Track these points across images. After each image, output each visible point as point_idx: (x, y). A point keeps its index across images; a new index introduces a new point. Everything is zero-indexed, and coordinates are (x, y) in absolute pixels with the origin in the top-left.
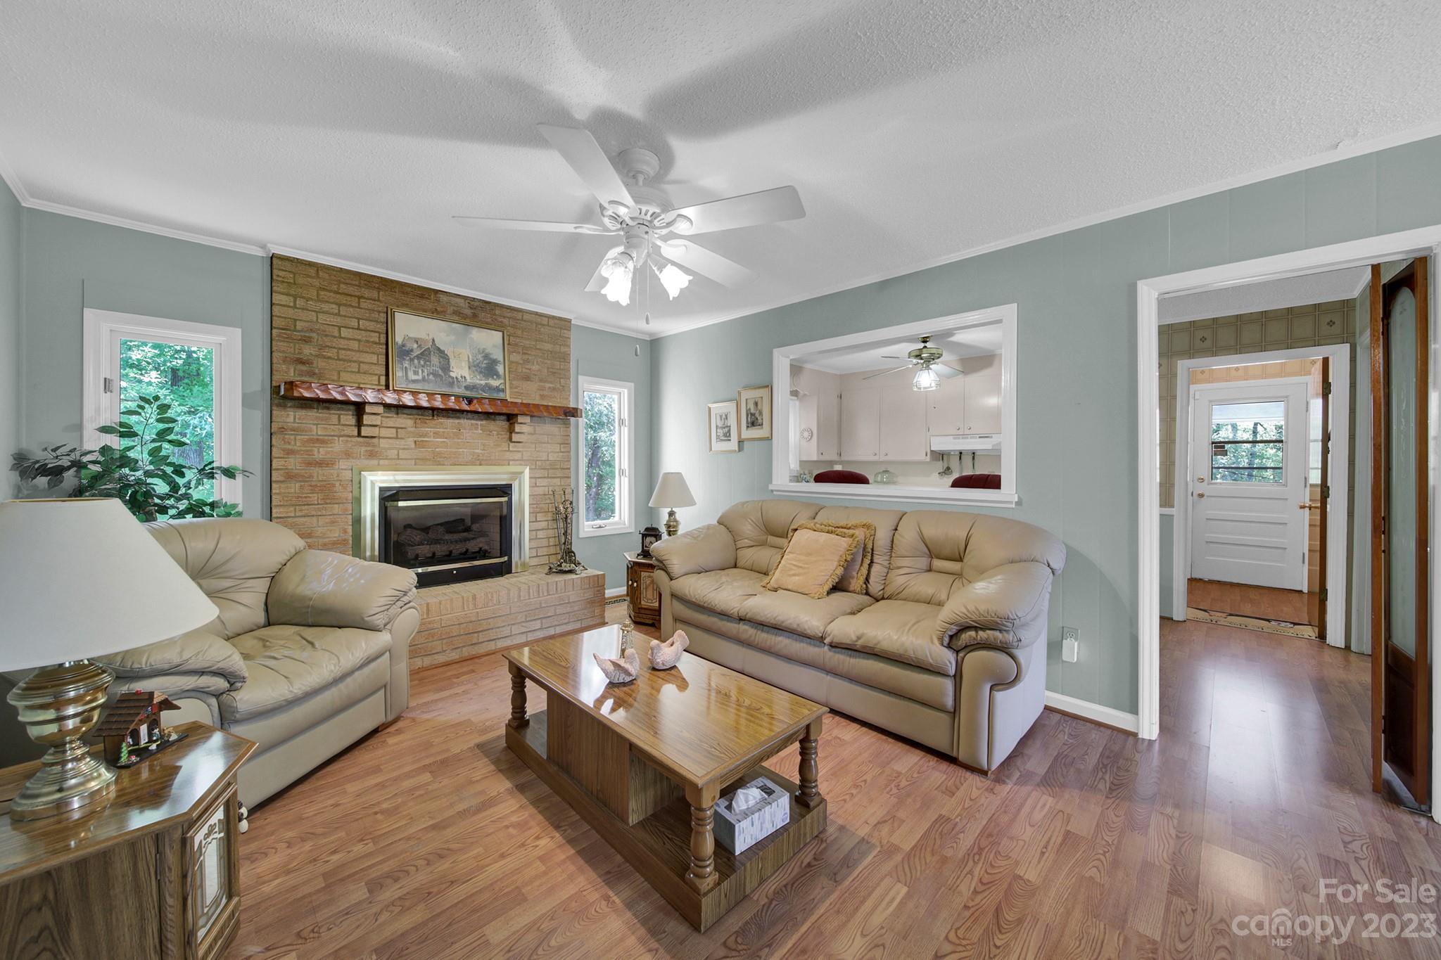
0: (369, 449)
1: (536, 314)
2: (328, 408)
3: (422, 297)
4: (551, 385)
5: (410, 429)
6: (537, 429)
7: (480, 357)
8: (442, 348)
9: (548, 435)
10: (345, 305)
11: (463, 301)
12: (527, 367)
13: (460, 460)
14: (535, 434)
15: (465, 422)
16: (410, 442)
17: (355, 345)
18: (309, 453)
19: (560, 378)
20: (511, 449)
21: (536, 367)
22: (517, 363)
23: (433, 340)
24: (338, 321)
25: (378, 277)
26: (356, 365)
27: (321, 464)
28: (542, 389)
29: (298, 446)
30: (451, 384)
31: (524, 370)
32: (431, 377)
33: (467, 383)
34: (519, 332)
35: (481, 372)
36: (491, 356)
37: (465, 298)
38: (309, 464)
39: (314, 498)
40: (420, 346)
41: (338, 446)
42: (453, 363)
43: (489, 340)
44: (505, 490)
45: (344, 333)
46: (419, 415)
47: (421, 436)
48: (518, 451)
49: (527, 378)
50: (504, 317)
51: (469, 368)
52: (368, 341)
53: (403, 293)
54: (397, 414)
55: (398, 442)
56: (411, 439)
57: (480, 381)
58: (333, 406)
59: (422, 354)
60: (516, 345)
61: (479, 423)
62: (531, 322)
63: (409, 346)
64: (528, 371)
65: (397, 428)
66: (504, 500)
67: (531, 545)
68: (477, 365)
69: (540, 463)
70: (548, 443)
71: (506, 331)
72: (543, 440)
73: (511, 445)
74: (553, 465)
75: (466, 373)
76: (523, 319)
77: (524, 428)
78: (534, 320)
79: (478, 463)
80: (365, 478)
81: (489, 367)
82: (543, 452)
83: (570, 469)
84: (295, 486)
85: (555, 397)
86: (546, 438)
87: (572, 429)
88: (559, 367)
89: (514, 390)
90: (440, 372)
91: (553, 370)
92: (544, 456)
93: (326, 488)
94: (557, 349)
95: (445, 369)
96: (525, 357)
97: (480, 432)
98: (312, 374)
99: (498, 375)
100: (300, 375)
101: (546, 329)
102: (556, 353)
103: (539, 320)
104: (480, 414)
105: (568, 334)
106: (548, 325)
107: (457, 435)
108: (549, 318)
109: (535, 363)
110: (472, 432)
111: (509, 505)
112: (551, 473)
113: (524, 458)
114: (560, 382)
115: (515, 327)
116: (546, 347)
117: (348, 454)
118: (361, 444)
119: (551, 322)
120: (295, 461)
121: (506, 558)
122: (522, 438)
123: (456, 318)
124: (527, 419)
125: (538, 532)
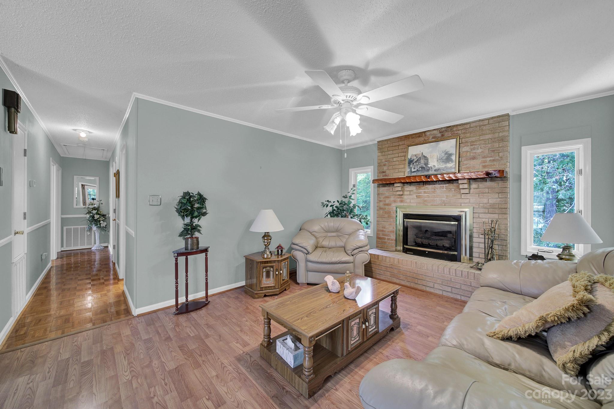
0: (401, 199)
1: (480, 121)
2: (390, 186)
3: (419, 137)
4: (491, 159)
5: (414, 191)
7: (443, 155)
8: (426, 156)
9: (488, 188)
10: (394, 150)
11: (437, 131)
12: (474, 152)
13: (435, 203)
14: (478, 188)
15: (437, 186)
16: (414, 196)
17: (397, 163)
18: (385, 201)
19: (499, 153)
20: (462, 197)
21: (480, 151)
22: (467, 152)
23: (422, 153)
24: (393, 156)
25: (404, 136)
27: (388, 205)
28: (484, 162)
29: (382, 199)
30: (428, 170)
31: (471, 154)
32: (420, 169)
33: (436, 168)
34: (468, 135)
35: (443, 162)
36: (449, 153)
37: (437, 129)
38: (385, 205)
39: (386, 215)
40: (417, 157)
41: (392, 199)
42: (429, 161)
43: (449, 145)
44: (458, 219)
45: (395, 159)
46: (418, 185)
47: (418, 194)
48: (467, 198)
49: (474, 158)
50: (458, 130)
51: (437, 161)
52: (401, 160)
53: (412, 138)
54: (410, 185)
55: (410, 196)
56: (415, 195)
57: (442, 166)
58: (391, 185)
59: (417, 160)
60: (467, 142)
61: (444, 185)
62: (476, 127)
63: (413, 158)
64: (475, 154)
65: (410, 191)
66: (457, 223)
67: (474, 250)
68: (441, 159)
69: (482, 205)
70: (488, 193)
71: (458, 137)
72: (484, 192)
73: (463, 195)
74: (493, 206)
75: (435, 164)
76: (470, 127)
77: (466, 186)
78: (478, 125)
79: (444, 204)
80: (398, 209)
81: (448, 158)
82: (485, 198)
83: (507, 208)
84: (381, 211)
85: (494, 165)
86: (487, 190)
87: (511, 183)
88: (498, 146)
89: (464, 167)
90: (424, 166)
91: (493, 149)
92: (485, 201)
93: (389, 213)
94: (496, 135)
95: (426, 164)
96: (472, 147)
97: (445, 190)
98: (386, 175)
99: (452, 161)
100: (383, 177)
101: (487, 127)
102: (495, 138)
103: (481, 123)
104: (444, 181)
105: (507, 123)
106: (489, 124)
107: (434, 192)
108: (488, 119)
109: (479, 149)
110: (441, 190)
111: (459, 226)
112: (491, 210)
113: (471, 202)
114: (499, 155)
115: (464, 133)
116: (487, 137)
117: (395, 201)
118: (399, 198)
119: (491, 121)
120: (381, 204)
121: (456, 253)
122: (467, 191)
123: (434, 140)
124: (465, 181)
125: (480, 244)
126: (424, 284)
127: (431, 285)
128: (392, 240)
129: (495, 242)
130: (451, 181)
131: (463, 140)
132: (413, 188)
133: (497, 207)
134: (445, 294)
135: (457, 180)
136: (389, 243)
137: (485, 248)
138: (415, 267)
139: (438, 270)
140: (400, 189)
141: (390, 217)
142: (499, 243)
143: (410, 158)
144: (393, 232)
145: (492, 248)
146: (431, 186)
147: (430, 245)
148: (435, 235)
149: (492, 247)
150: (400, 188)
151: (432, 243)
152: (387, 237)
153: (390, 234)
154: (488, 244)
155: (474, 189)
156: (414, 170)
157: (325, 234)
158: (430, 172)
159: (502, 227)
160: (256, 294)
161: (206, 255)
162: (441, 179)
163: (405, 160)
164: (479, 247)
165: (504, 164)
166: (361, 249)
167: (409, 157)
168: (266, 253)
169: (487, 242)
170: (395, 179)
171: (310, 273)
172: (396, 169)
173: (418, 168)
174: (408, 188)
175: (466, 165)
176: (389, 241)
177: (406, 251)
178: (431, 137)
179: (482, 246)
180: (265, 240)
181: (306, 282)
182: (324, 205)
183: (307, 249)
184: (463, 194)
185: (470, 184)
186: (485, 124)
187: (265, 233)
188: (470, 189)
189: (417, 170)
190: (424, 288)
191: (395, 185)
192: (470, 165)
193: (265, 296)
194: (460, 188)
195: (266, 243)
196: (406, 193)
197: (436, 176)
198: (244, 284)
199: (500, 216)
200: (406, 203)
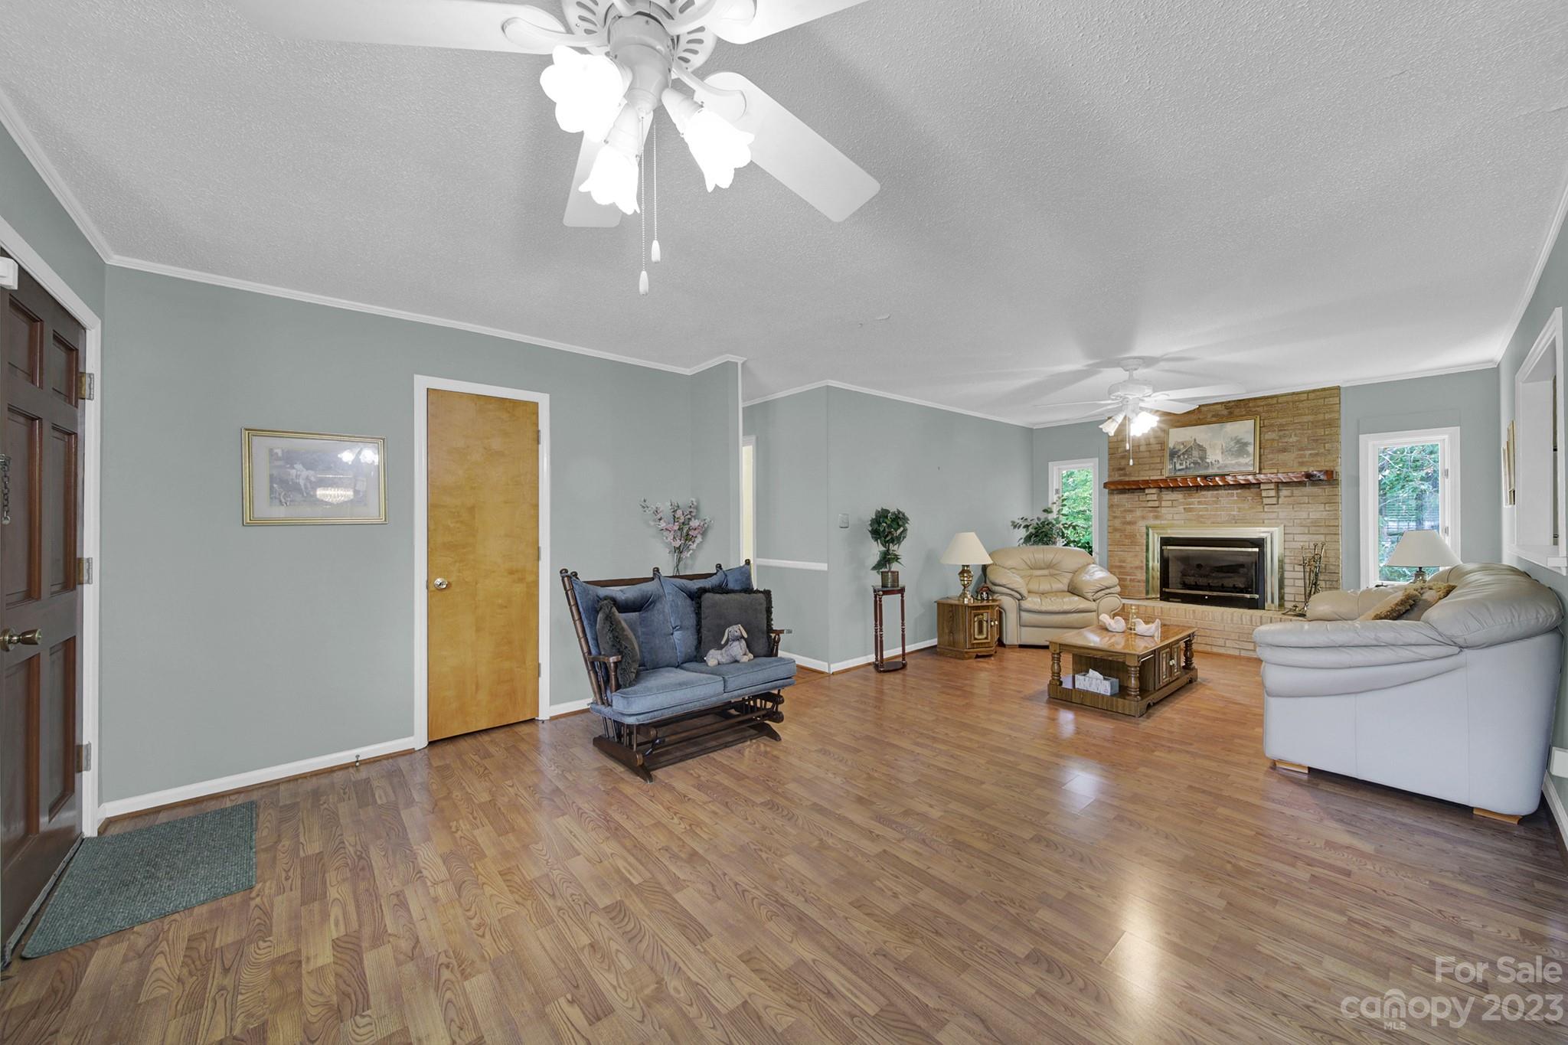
0: (1156, 514)
1: (1293, 393)
2: (1135, 493)
4: (1313, 452)
5: (1181, 501)
6: (1295, 492)
7: (1232, 444)
8: (1201, 444)
9: (1309, 497)
11: (1220, 406)
12: (1284, 441)
14: (1293, 496)
17: (1148, 454)
18: (1124, 517)
19: (1325, 443)
20: (1265, 510)
21: (1294, 439)
22: (1273, 440)
23: (1195, 440)
26: (1148, 466)
27: (1130, 523)
28: (1302, 456)
29: (1118, 514)
30: (1207, 467)
31: (1280, 444)
32: (1192, 465)
33: (1221, 465)
34: (1274, 414)
35: (1232, 454)
36: (1243, 440)
37: (1222, 403)
38: (1124, 523)
39: (1126, 541)
40: (1185, 447)
41: (1138, 513)
42: (1209, 452)
43: (1243, 429)
44: (1259, 543)
46: (1188, 491)
47: (1188, 504)
48: (1274, 512)
49: (1284, 450)
50: (1258, 407)
51: (1222, 453)
52: (1155, 451)
54: (1174, 492)
55: (1173, 509)
56: (1182, 507)
57: (1232, 461)
58: (1138, 491)
59: (1186, 451)
60: (1272, 425)
61: (1235, 492)
62: (1287, 402)
63: (1177, 448)
64: (1285, 444)
65: (1173, 501)
66: (1257, 550)
67: (1287, 590)
68: (1230, 450)
69: (1299, 521)
70: (1309, 503)
71: (1258, 417)
72: (1302, 502)
73: (1266, 507)
74: (1315, 523)
75: (1219, 458)
76: (1278, 403)
77: (1273, 493)
78: (1291, 399)
79: (1235, 521)
80: (1151, 531)
81: (1241, 447)
82: (1303, 511)
83: (1338, 526)
84: (1118, 535)
85: (1318, 461)
86: (1306, 499)
87: (1344, 489)
88: (1323, 433)
89: (1268, 463)
90: (1199, 461)
91: (1315, 438)
92: (1304, 515)
93: (1132, 537)
94: (1321, 417)
95: (1203, 458)
96: (1281, 433)
97: (1236, 498)
98: (1125, 475)
99: (1248, 454)
100: (1120, 476)
101: (1306, 404)
102: (1318, 421)
103: (1296, 398)
104: (1238, 486)
105: (1336, 400)
106: (1308, 399)
107: (1216, 503)
108: (1308, 392)
109: (1293, 436)
110: (1229, 501)
111: (1262, 554)
112: (1312, 530)
113: (1280, 517)
114: (1324, 447)
115: (1268, 411)
116: (1306, 419)
117: (1143, 518)
118: (1151, 512)
119: (1312, 396)
120: (1117, 523)
121: (1257, 596)
122: (1274, 501)
123: (1214, 419)
124: (1272, 486)
125: (1296, 581)
126: (1209, 641)
127: (1221, 642)
128: (1139, 581)
129: (1321, 577)
130: (1248, 485)
131: (1266, 421)
132: (1177, 496)
133: (1323, 524)
134: (1244, 653)
135: (1259, 484)
136: (1134, 586)
137: (1305, 587)
138: (1192, 617)
139: (1232, 620)
140: (1155, 497)
141: (1134, 543)
142: (1327, 578)
143: (1172, 447)
144: (1141, 568)
145: (1315, 584)
146: (1211, 492)
147: (1211, 586)
148: (1218, 571)
149: (1316, 582)
150: (1156, 495)
151: (1213, 582)
152: (1129, 577)
153: (1135, 571)
154: (1310, 579)
155: (1285, 497)
156: (1181, 467)
157: (1030, 572)
158: (1210, 471)
159: (1331, 553)
160: (967, 652)
161: (902, 597)
162: (1231, 483)
163: (1164, 450)
164: (1294, 586)
165: (1334, 461)
166: (1108, 591)
167: (1171, 445)
168: (967, 597)
169: (1307, 577)
170: (1146, 482)
171: (1023, 629)
172: (1145, 464)
173: (1188, 464)
174: (1169, 496)
175: (1271, 460)
176: (1133, 584)
177: (1166, 597)
178: (1209, 416)
179: (1301, 583)
180: (964, 577)
181: (1019, 643)
182: (1015, 526)
183: (1021, 592)
184: (1266, 505)
185: (1278, 490)
186: (1302, 399)
187: (964, 566)
188: (1278, 498)
189: (1187, 468)
190: (1208, 649)
191: (1147, 491)
192: (1278, 460)
193: (978, 657)
194: (1263, 495)
195: (966, 582)
196: (1164, 504)
197: (1223, 476)
198: (936, 644)
199: (1328, 538)
200: (1166, 519)
